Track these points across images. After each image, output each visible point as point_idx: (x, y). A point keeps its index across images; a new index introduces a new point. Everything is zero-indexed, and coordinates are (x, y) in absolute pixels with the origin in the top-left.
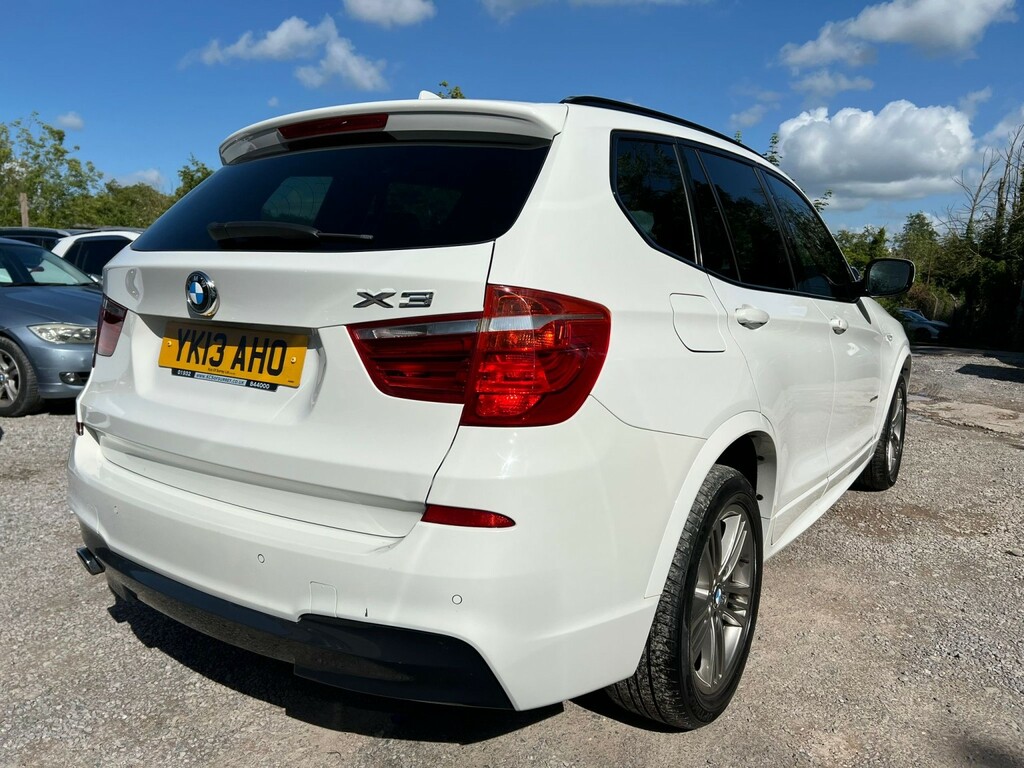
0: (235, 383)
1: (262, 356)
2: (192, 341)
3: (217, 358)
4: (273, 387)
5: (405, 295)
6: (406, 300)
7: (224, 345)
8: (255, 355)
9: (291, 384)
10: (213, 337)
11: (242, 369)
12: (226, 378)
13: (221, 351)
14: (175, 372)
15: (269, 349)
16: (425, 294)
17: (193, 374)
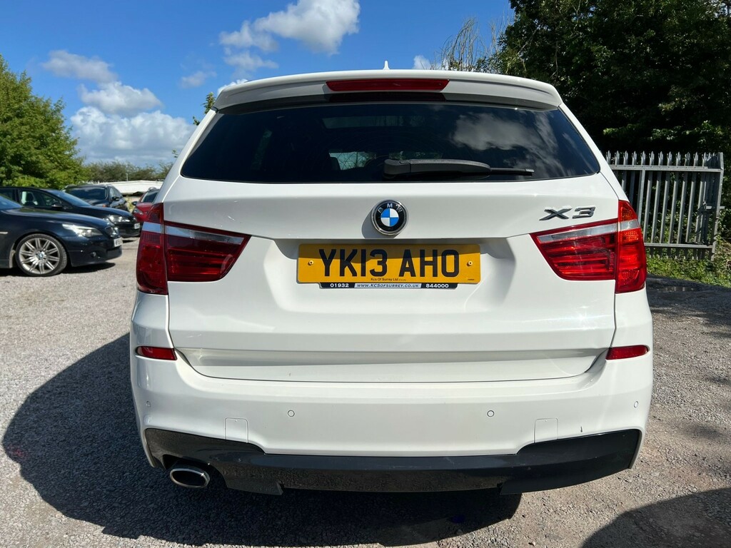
0: (409, 287)
1: (434, 264)
2: (342, 258)
3: (379, 269)
4: (453, 286)
5: (577, 210)
6: (577, 214)
7: (385, 258)
8: (423, 264)
9: (471, 282)
10: (368, 253)
11: (413, 274)
12: (396, 284)
13: (383, 263)
14: (325, 285)
15: (439, 259)
16: (590, 209)
17: (352, 285)
